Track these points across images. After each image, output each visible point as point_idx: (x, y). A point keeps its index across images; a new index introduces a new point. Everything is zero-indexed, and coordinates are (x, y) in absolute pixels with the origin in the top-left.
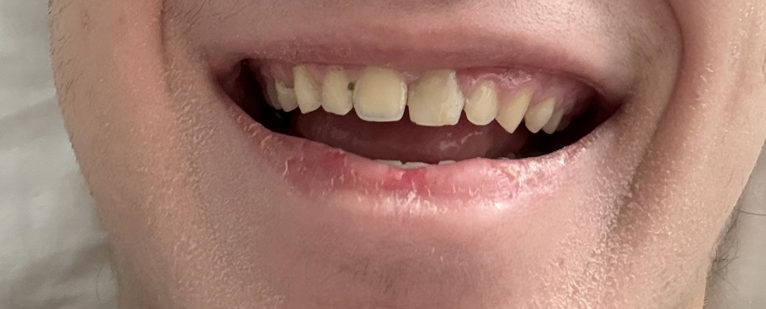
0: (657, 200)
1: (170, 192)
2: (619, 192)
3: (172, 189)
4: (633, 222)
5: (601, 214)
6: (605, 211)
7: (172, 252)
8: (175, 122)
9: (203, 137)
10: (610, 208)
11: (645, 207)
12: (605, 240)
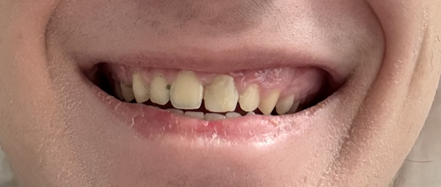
0: (364, 139)
1: (54, 141)
2: (341, 135)
3: (55, 139)
4: (349, 153)
5: (330, 148)
6: (332, 147)
7: (57, 178)
8: (56, 97)
9: (74, 106)
10: (336, 145)
11: (357, 144)
12: (331, 165)
